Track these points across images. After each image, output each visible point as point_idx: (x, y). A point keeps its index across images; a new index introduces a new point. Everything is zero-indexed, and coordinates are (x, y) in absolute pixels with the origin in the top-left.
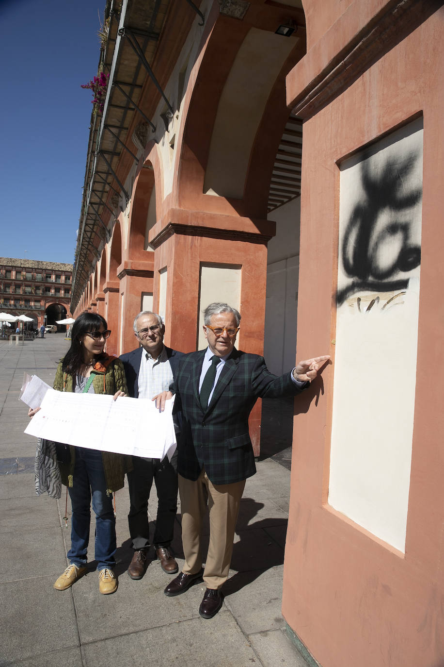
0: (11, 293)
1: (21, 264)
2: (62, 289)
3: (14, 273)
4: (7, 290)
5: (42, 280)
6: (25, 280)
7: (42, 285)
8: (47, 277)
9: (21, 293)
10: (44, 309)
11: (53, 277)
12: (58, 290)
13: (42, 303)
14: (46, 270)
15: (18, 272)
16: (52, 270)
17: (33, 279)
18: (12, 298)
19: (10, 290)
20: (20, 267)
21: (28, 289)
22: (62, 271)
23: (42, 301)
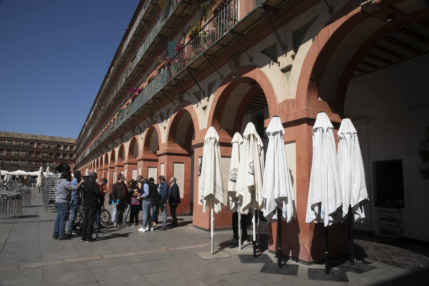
0: (33, 157)
1: (41, 138)
2: (68, 154)
3: (36, 144)
4: (31, 155)
5: (55, 149)
6: (44, 148)
7: (54, 152)
8: (58, 147)
9: (41, 157)
10: (55, 167)
11: (62, 147)
12: (65, 155)
13: (55, 163)
14: (57, 142)
15: (39, 144)
16: (62, 143)
17: (49, 148)
18: (34, 160)
19: (33, 155)
20: (41, 140)
21: (45, 155)
22: (68, 143)
23: (54, 162)
